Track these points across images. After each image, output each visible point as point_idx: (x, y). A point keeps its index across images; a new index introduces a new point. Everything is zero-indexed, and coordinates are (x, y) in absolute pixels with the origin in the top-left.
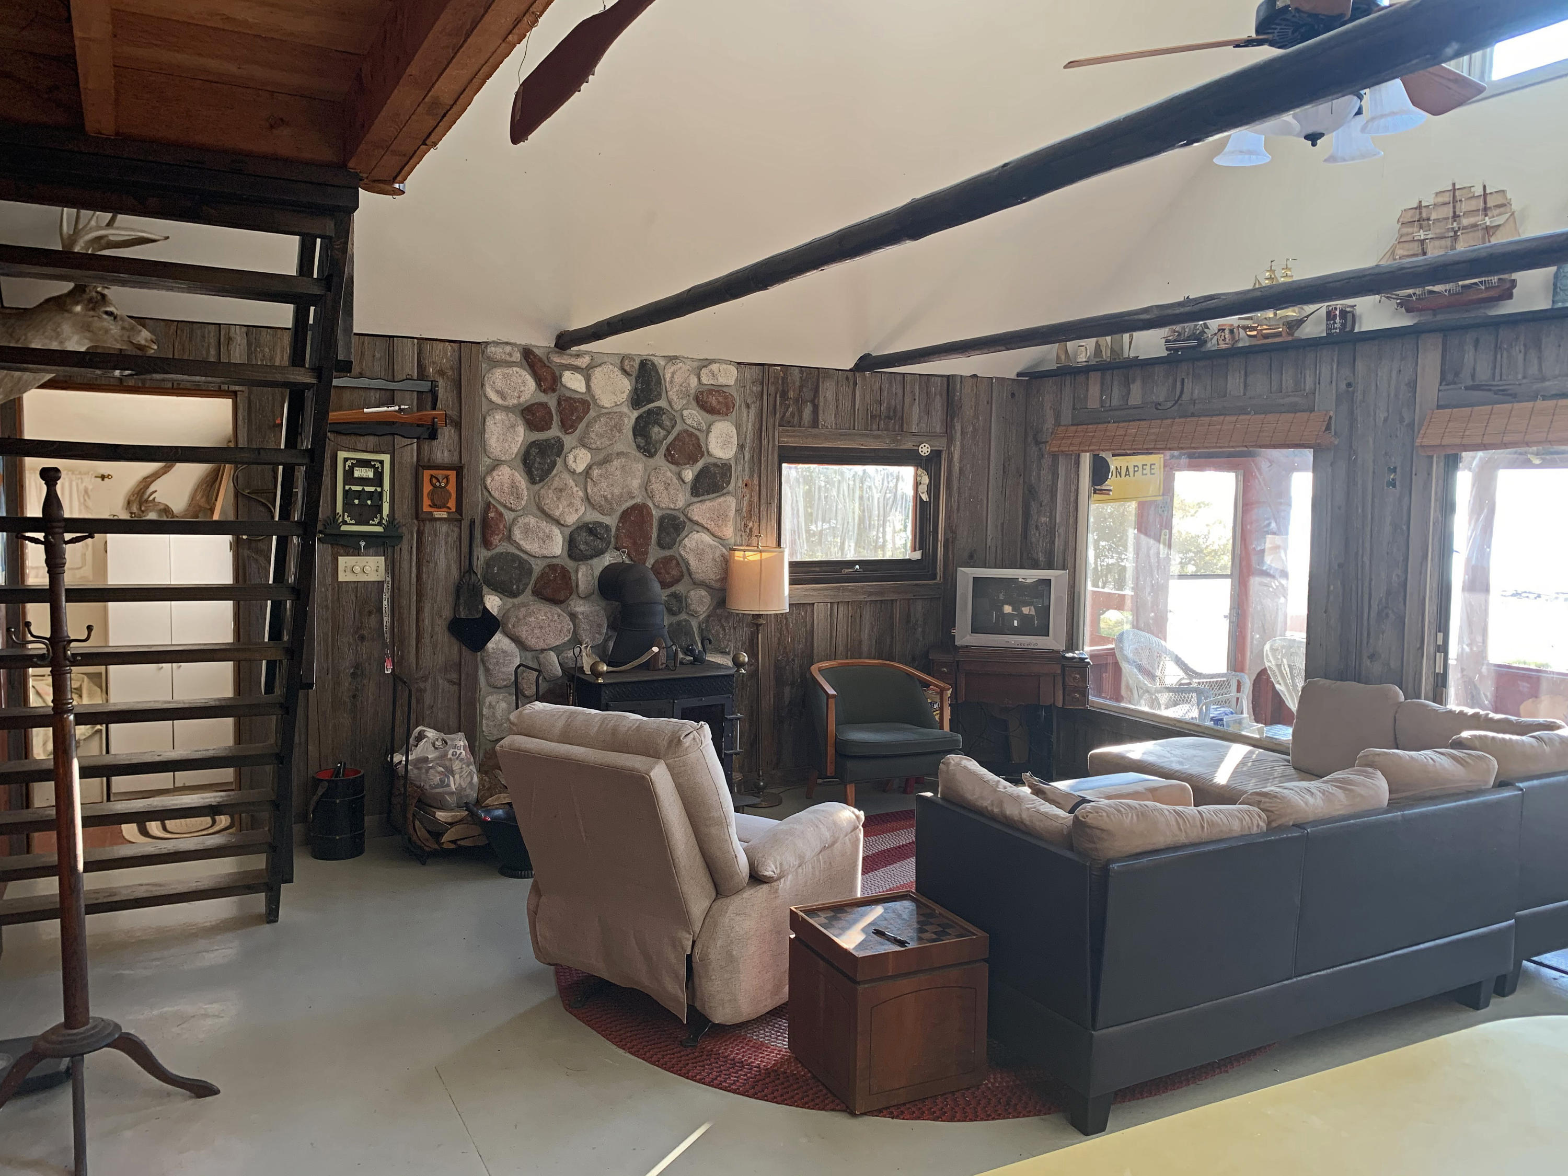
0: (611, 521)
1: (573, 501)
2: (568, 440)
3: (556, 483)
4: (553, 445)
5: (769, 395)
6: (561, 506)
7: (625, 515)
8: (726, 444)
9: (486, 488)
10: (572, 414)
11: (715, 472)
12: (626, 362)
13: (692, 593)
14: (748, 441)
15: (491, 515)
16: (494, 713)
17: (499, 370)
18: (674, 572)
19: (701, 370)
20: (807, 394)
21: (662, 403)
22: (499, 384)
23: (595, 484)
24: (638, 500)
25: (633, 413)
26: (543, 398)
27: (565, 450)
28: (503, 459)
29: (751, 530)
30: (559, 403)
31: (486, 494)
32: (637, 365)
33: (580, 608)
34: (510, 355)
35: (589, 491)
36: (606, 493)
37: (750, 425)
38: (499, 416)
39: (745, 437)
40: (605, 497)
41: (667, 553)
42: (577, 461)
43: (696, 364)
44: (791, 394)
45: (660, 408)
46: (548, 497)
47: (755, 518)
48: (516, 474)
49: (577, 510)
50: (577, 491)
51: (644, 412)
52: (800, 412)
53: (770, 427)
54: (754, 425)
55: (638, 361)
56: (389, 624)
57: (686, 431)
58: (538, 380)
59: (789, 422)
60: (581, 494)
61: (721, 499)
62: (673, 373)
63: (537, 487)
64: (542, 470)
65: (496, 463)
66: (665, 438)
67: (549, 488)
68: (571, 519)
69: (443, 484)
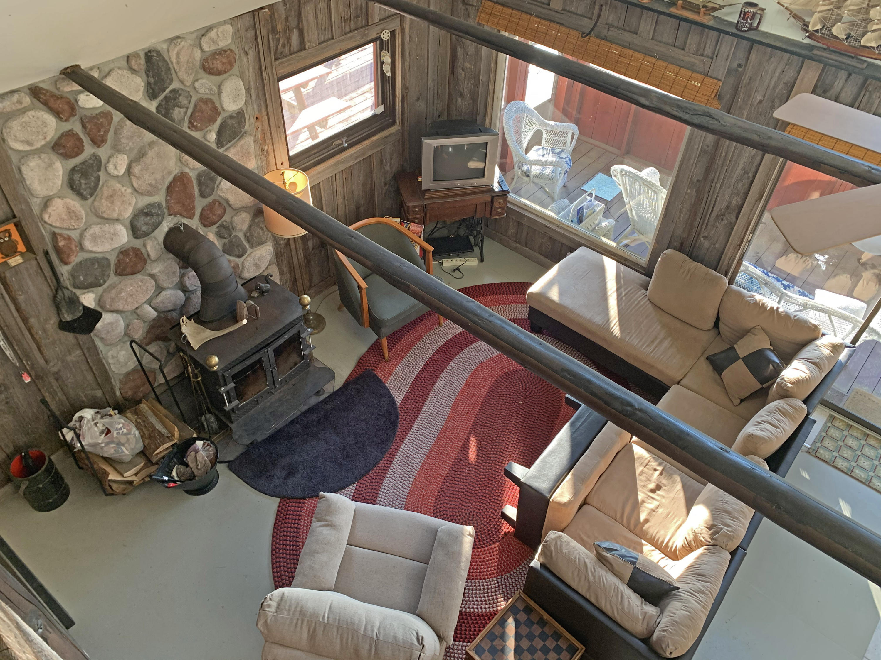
0: (160, 198)
1: (125, 199)
2: (103, 152)
3: (106, 192)
4: (92, 164)
5: (262, 38)
6: (116, 209)
7: (170, 189)
8: (236, 97)
9: (45, 222)
10: (99, 130)
11: (233, 124)
12: (133, 62)
13: (235, 218)
14: (252, 84)
15: (61, 243)
16: (118, 360)
17: (15, 122)
18: (219, 212)
19: (201, 39)
20: (293, 22)
21: (175, 85)
22: (21, 136)
23: (138, 178)
24: (176, 171)
25: (152, 105)
26: (66, 127)
27: (104, 161)
28: (51, 194)
29: (267, 152)
30: (84, 126)
31: (48, 227)
32: (142, 61)
33: (156, 269)
34: (20, 102)
35: (135, 185)
36: (150, 182)
37: (251, 70)
38: (33, 163)
39: (249, 82)
40: (151, 185)
41: (210, 200)
42: (118, 168)
43: (194, 36)
44: (280, 28)
45: (174, 91)
46: (103, 205)
47: (269, 141)
48: (68, 200)
49: (130, 204)
50: (126, 190)
51: (162, 101)
52: (289, 40)
53: (268, 64)
54: (254, 68)
55: (142, 56)
56: (12, 355)
57: (201, 100)
58: (57, 114)
59: (281, 53)
60: (129, 191)
61: (242, 142)
62: (178, 54)
63: (90, 201)
64: (90, 188)
65: (46, 199)
66: (186, 113)
67: (101, 199)
68: (128, 214)
69: (7, 239)
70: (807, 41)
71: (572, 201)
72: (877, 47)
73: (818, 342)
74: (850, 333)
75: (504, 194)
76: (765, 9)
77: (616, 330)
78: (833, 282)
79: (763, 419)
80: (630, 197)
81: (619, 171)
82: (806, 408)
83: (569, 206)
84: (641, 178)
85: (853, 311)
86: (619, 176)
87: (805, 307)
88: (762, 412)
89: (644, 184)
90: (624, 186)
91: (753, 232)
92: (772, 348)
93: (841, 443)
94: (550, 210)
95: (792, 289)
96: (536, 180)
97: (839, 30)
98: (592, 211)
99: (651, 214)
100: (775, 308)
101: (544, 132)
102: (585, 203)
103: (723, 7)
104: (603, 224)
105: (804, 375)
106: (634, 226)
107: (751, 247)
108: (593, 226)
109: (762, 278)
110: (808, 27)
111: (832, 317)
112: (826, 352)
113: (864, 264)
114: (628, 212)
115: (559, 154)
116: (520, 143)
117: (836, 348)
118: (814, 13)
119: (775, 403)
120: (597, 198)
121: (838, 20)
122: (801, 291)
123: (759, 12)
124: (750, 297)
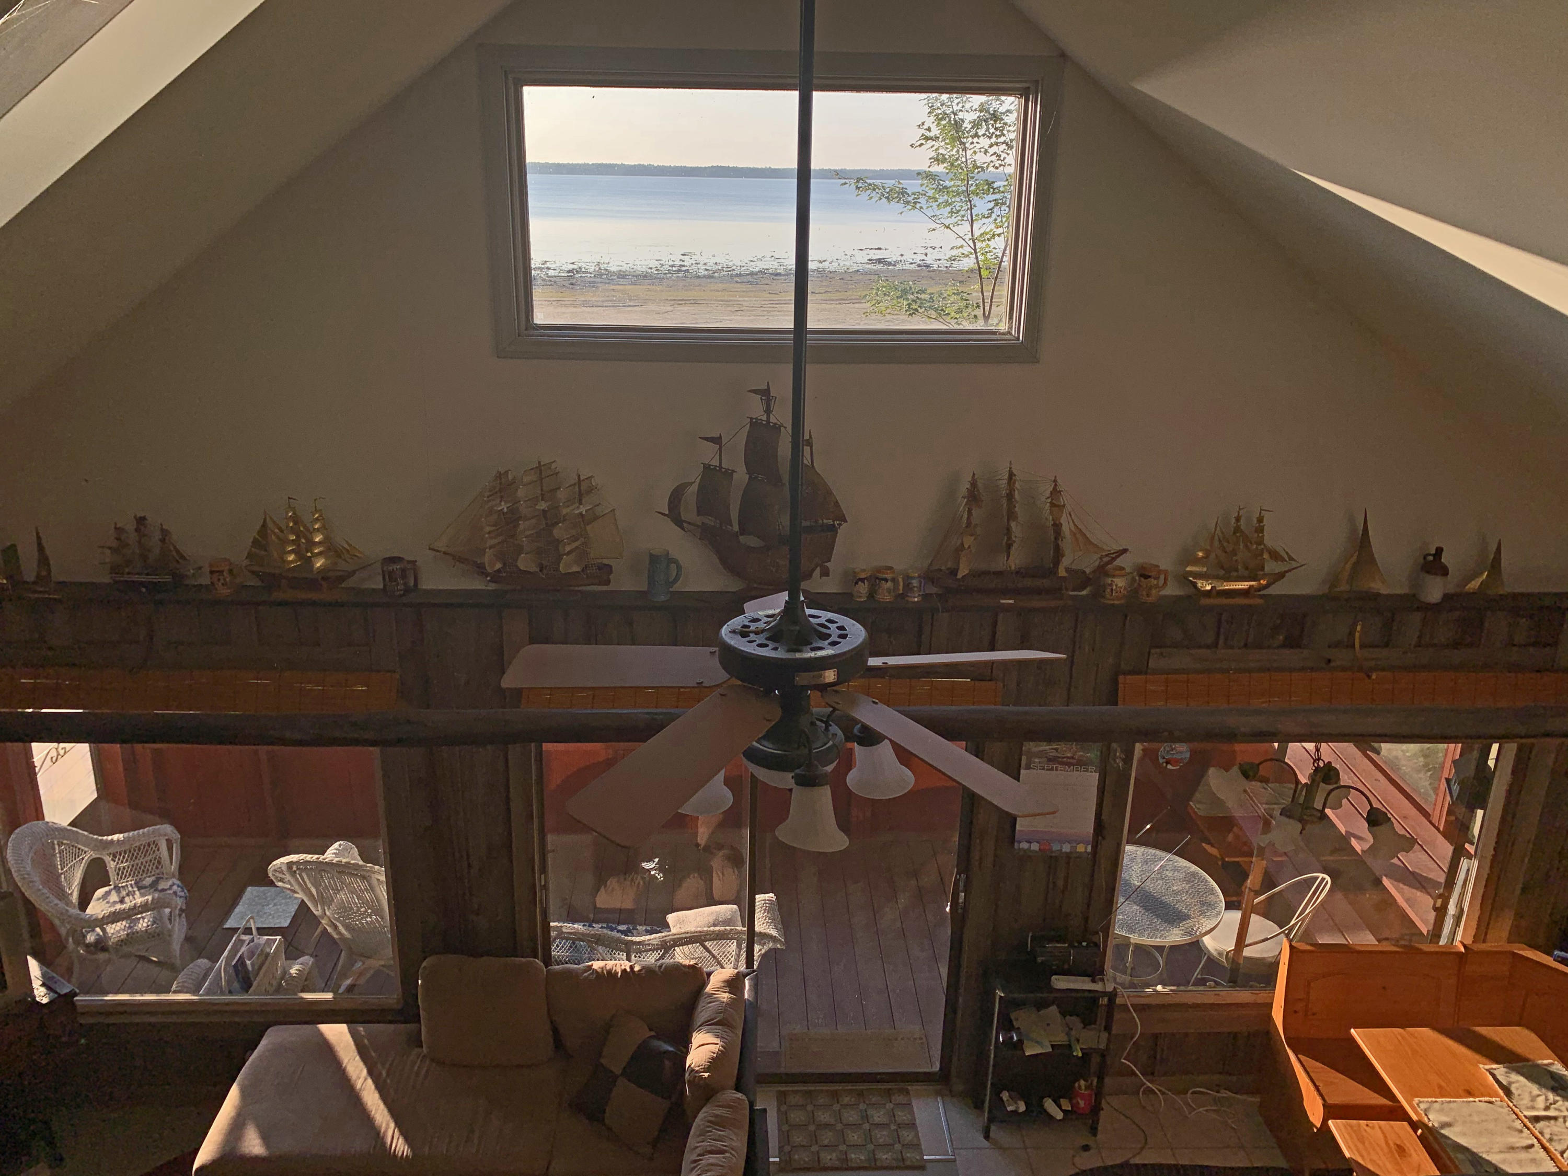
70: (492, 587)
71: (214, 959)
72: (583, 570)
73: (709, 989)
74: (738, 956)
75: (63, 1002)
76: (416, 561)
77: (400, 1146)
78: (682, 894)
79: (698, 1151)
80: (323, 904)
81: (284, 868)
82: (744, 1097)
83: (211, 969)
84: (330, 864)
85: (727, 922)
86: (288, 877)
87: (667, 947)
88: (692, 1141)
89: (339, 872)
90: (303, 890)
91: (544, 870)
92: (653, 1033)
93: (812, 1128)
94: (175, 992)
95: (635, 932)
96: (126, 949)
97: (525, 563)
98: (263, 957)
99: (370, 916)
100: (628, 970)
101: (107, 858)
102: (243, 949)
103: (354, 572)
104: (293, 971)
105: (715, 1048)
106: (350, 948)
107: (551, 896)
108: (275, 983)
109: (588, 935)
110: (485, 568)
111: (706, 943)
112: (725, 996)
113: (707, 848)
114: (329, 930)
115: (154, 885)
116: (63, 895)
117: (734, 984)
118: (484, 550)
119: (701, 1115)
120: (262, 931)
121: (519, 550)
122: (649, 928)
123: (409, 566)
124: (586, 971)
